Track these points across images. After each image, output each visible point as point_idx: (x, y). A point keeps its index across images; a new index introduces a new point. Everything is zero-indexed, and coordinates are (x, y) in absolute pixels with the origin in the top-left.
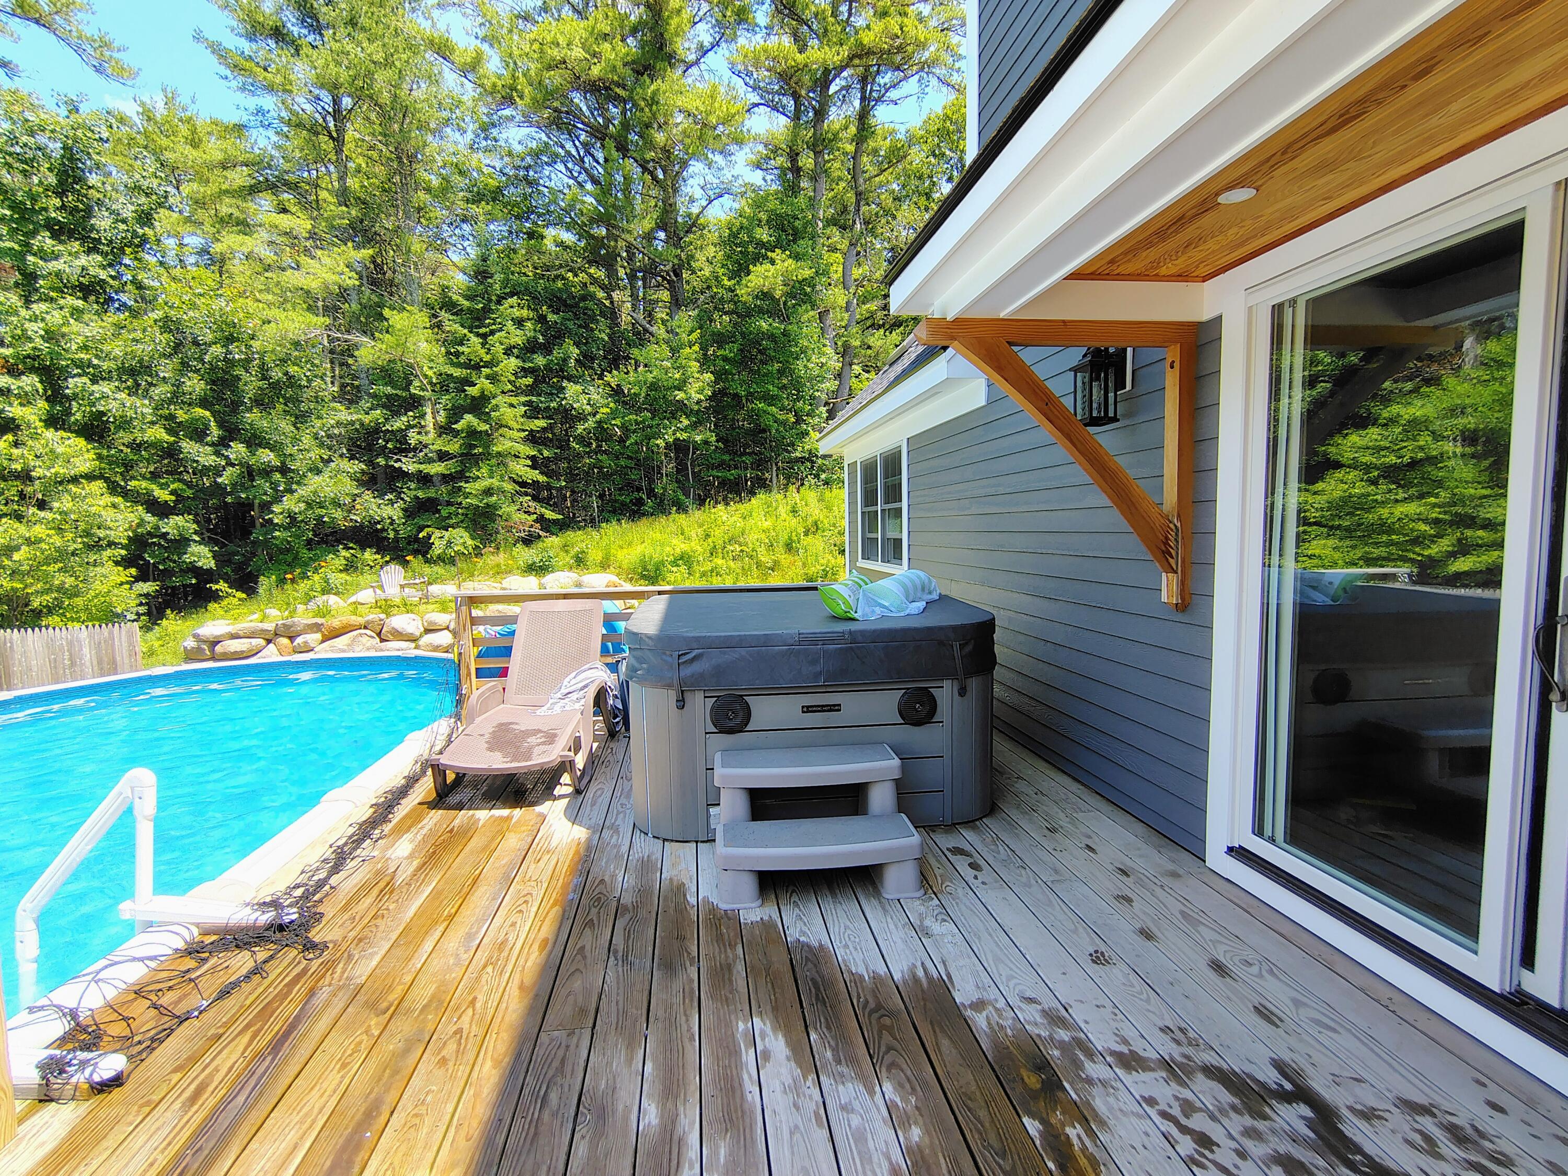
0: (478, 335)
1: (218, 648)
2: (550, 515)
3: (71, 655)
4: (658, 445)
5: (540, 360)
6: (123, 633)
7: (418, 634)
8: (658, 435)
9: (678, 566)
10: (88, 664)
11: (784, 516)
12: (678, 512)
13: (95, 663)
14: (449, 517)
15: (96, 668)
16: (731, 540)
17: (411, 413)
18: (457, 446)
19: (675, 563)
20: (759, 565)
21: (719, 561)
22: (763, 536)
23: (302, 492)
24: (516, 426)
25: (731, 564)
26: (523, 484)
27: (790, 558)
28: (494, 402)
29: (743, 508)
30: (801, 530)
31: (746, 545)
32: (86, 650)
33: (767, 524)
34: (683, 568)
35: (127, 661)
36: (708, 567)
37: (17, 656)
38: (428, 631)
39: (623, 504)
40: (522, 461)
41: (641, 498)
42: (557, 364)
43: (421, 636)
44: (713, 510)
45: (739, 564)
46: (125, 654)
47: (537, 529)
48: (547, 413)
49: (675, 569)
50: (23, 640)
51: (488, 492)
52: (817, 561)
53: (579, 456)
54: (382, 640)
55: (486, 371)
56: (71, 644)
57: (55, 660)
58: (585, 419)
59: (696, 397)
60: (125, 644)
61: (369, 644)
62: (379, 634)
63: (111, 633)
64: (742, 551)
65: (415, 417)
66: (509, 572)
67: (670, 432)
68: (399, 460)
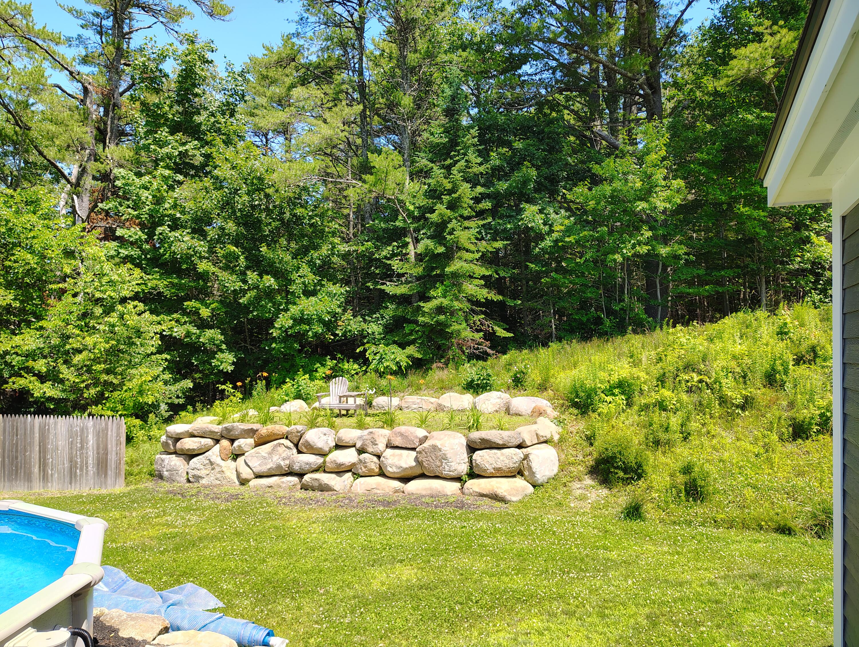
0: (443, 167)
1: (179, 445)
2: (501, 333)
3: (81, 439)
4: (615, 260)
5: (503, 186)
6: (115, 425)
7: (327, 449)
8: (616, 250)
9: (613, 394)
10: (91, 448)
11: (766, 338)
12: (635, 332)
13: (95, 448)
14: (411, 334)
15: (95, 452)
16: (689, 367)
17: (395, 244)
18: (421, 269)
19: (609, 392)
20: (723, 401)
21: (666, 393)
22: (733, 364)
23: (294, 310)
24: (472, 248)
25: (684, 397)
26: (477, 303)
27: (770, 393)
28: (450, 226)
29: (711, 328)
30: (790, 358)
31: (707, 374)
32: (90, 437)
33: (739, 348)
34: (621, 399)
35: (114, 449)
36: (654, 397)
37: (51, 437)
38: (338, 447)
39: (581, 323)
40: (477, 282)
41: (599, 318)
42: (517, 187)
43: (330, 451)
44: (671, 330)
45: (695, 397)
46: (114, 443)
47: (486, 347)
48: (505, 235)
49: (609, 399)
50: (56, 424)
51: (440, 310)
52: (811, 400)
53: (538, 276)
54: (299, 452)
55: (446, 198)
56: (82, 430)
57: (72, 441)
58: (543, 239)
59: (661, 205)
60: (115, 435)
61: (284, 455)
62: (296, 445)
63: (107, 424)
64: (701, 381)
65: (398, 247)
66: (450, 388)
67: (629, 246)
68: (383, 284)
